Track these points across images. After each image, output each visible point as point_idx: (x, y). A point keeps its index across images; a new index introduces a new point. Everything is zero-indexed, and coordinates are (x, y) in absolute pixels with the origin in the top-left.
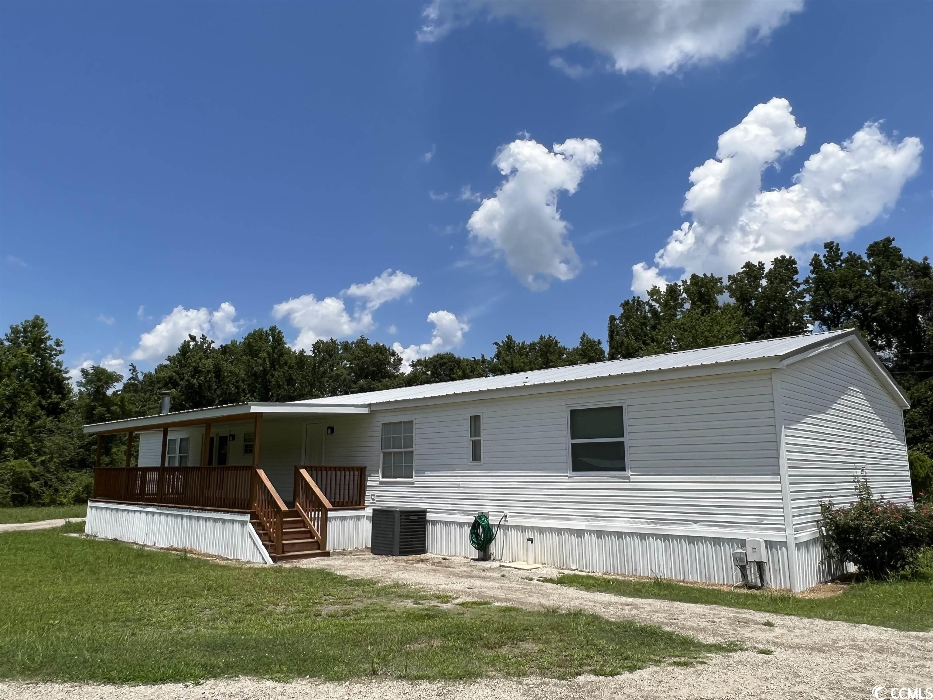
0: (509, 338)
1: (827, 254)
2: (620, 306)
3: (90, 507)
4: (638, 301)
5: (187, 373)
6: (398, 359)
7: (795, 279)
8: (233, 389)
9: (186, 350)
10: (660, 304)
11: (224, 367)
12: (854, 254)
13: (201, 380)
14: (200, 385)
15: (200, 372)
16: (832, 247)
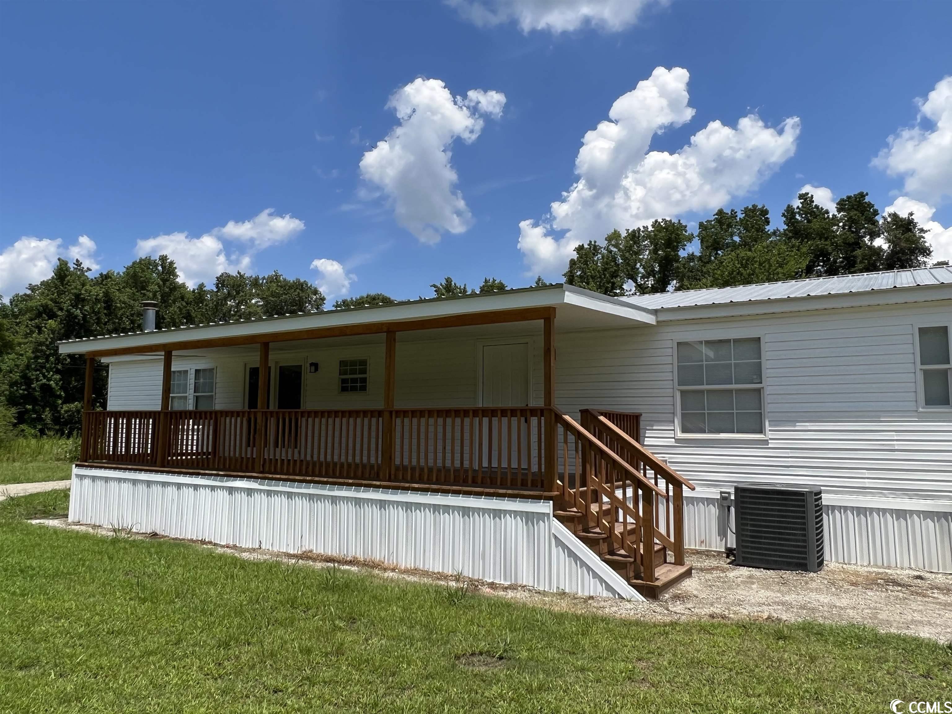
0: (449, 281)
1: (800, 206)
2: (574, 250)
3: (77, 476)
4: (595, 246)
5: (66, 301)
6: (321, 299)
7: (766, 230)
8: (127, 323)
9: (65, 274)
10: (619, 250)
11: (115, 296)
12: (822, 208)
13: (86, 310)
14: (85, 316)
15: (84, 300)
16: (807, 198)
